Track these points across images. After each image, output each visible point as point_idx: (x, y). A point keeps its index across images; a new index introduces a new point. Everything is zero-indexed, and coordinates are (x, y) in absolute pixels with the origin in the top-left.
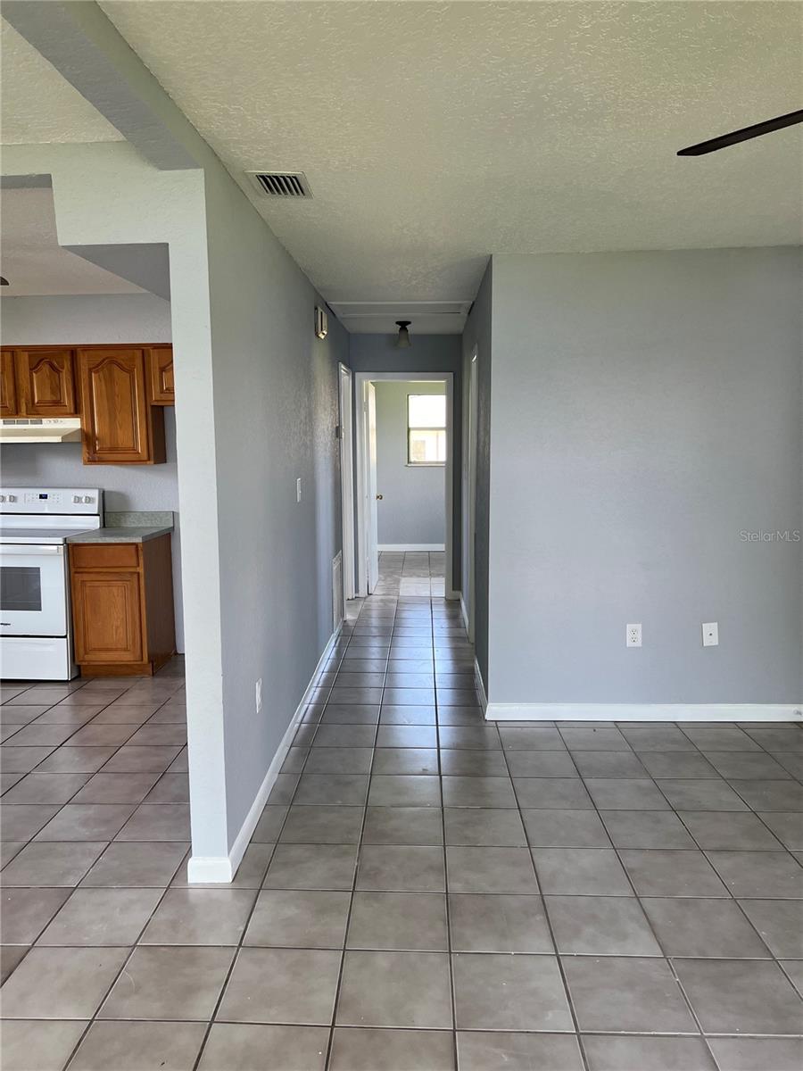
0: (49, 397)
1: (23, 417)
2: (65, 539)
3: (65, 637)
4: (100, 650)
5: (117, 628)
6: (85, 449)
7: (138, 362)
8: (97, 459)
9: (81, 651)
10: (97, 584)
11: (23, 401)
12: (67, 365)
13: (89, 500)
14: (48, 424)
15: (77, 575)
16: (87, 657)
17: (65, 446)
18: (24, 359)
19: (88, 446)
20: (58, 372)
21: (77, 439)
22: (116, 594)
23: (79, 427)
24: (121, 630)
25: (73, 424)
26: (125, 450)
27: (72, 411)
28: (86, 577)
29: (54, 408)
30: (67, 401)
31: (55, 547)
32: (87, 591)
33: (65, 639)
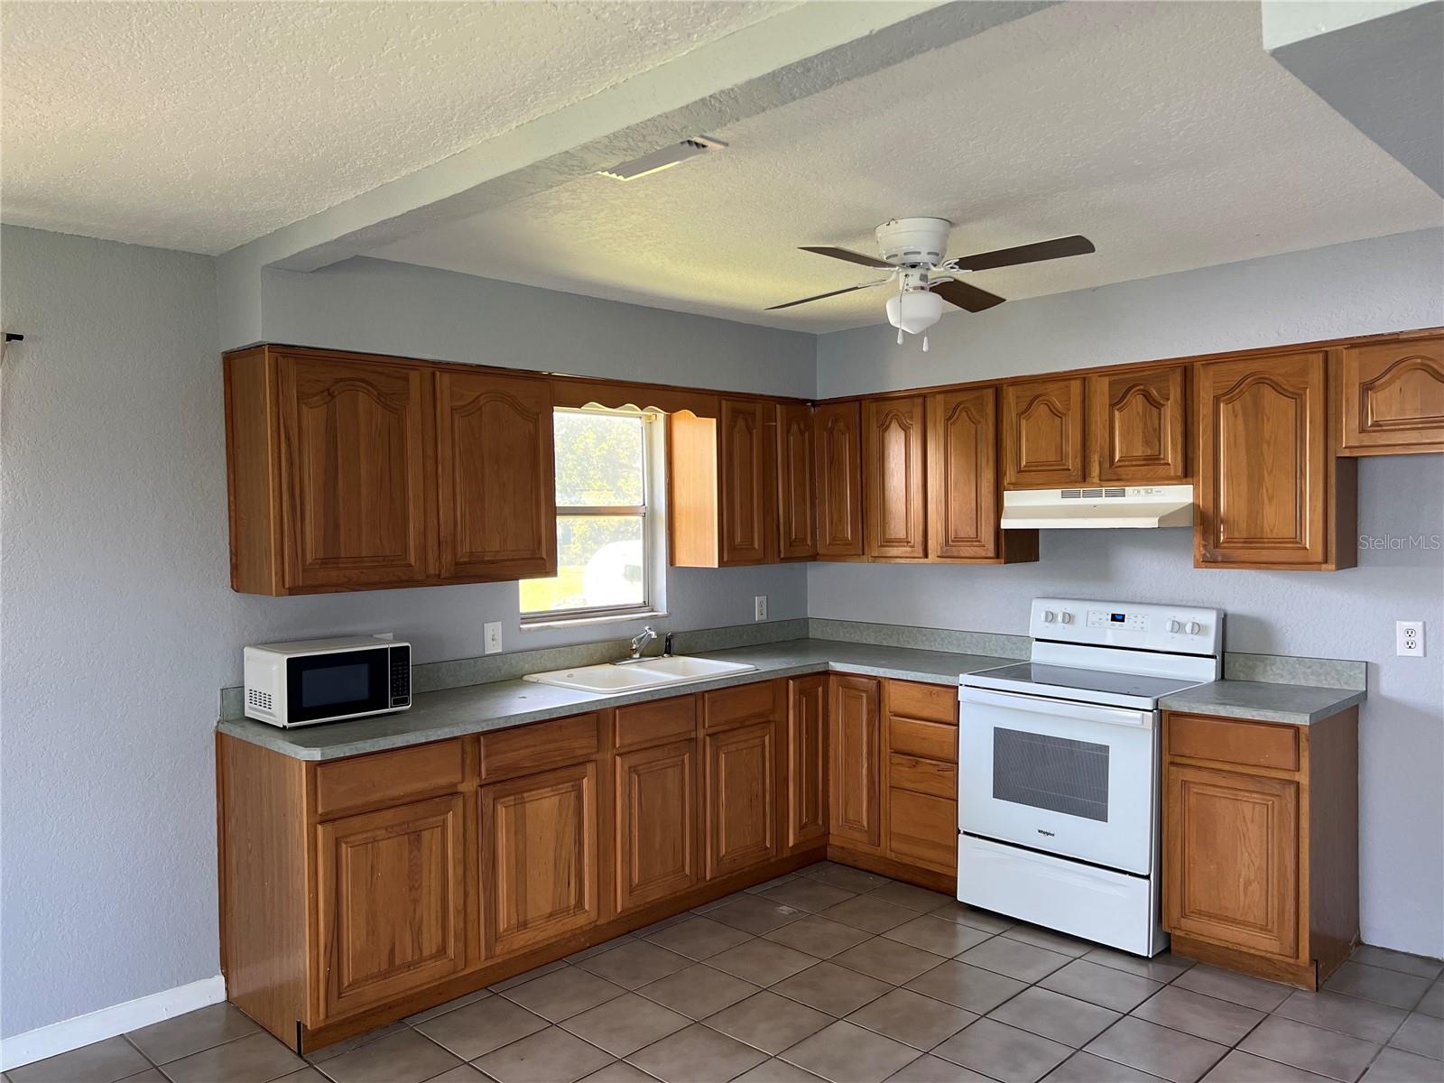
0: (1139, 450)
1: (1093, 485)
2: (1157, 702)
3: (1147, 877)
4: (1210, 916)
5: (1248, 883)
6: (1197, 539)
7: (1316, 377)
8: (1220, 559)
9: (1175, 911)
10: (1211, 791)
11: (1095, 459)
12: (1175, 392)
13: (1199, 629)
14: (1135, 495)
15: (1173, 769)
16: (1186, 924)
17: (1162, 535)
18: (1102, 388)
19: (1205, 534)
20: (1158, 406)
21: (1186, 522)
22: (1248, 817)
23: (1191, 500)
24: (1255, 887)
25: (1180, 496)
26: (1278, 543)
27: (1180, 472)
28: (1190, 775)
29: (1148, 469)
30: (1172, 455)
31: (1138, 714)
32: (1193, 800)
33: (1146, 882)
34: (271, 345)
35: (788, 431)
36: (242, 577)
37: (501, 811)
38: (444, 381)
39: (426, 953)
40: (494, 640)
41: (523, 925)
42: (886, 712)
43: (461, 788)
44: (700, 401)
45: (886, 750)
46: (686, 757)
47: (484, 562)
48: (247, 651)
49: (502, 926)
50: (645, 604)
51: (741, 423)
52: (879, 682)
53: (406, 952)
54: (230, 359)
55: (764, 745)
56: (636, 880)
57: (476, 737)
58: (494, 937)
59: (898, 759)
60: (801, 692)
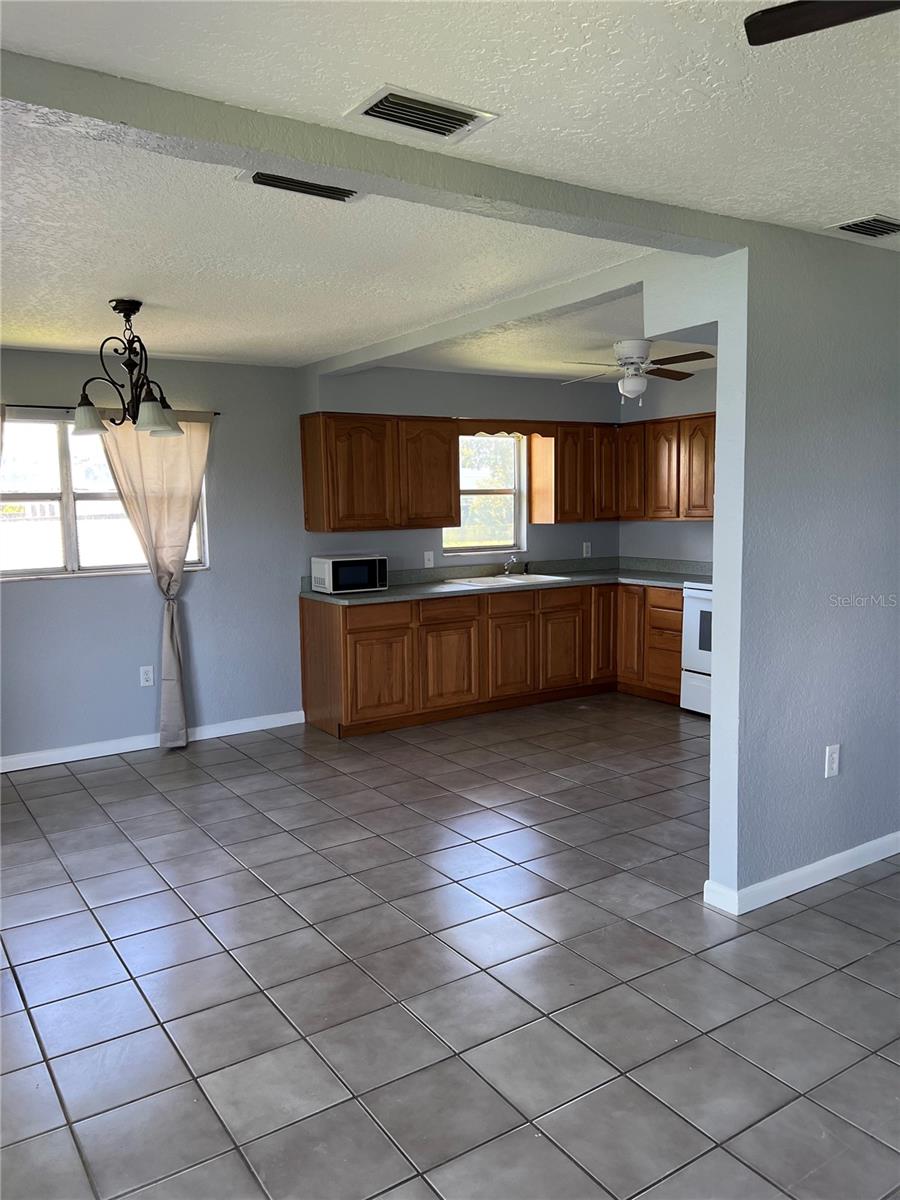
34: (323, 413)
35: (601, 443)
36: (311, 524)
37: (430, 639)
38: (403, 425)
39: (395, 700)
40: (429, 560)
41: (441, 695)
42: (649, 607)
43: (411, 625)
44: (545, 429)
45: (648, 627)
46: (528, 624)
47: (424, 518)
48: (313, 559)
49: (430, 693)
50: (514, 545)
51: (570, 439)
52: (645, 588)
53: (385, 699)
54: (303, 418)
55: (575, 621)
56: (499, 683)
57: (418, 602)
58: (427, 699)
59: (655, 631)
60: (599, 594)
